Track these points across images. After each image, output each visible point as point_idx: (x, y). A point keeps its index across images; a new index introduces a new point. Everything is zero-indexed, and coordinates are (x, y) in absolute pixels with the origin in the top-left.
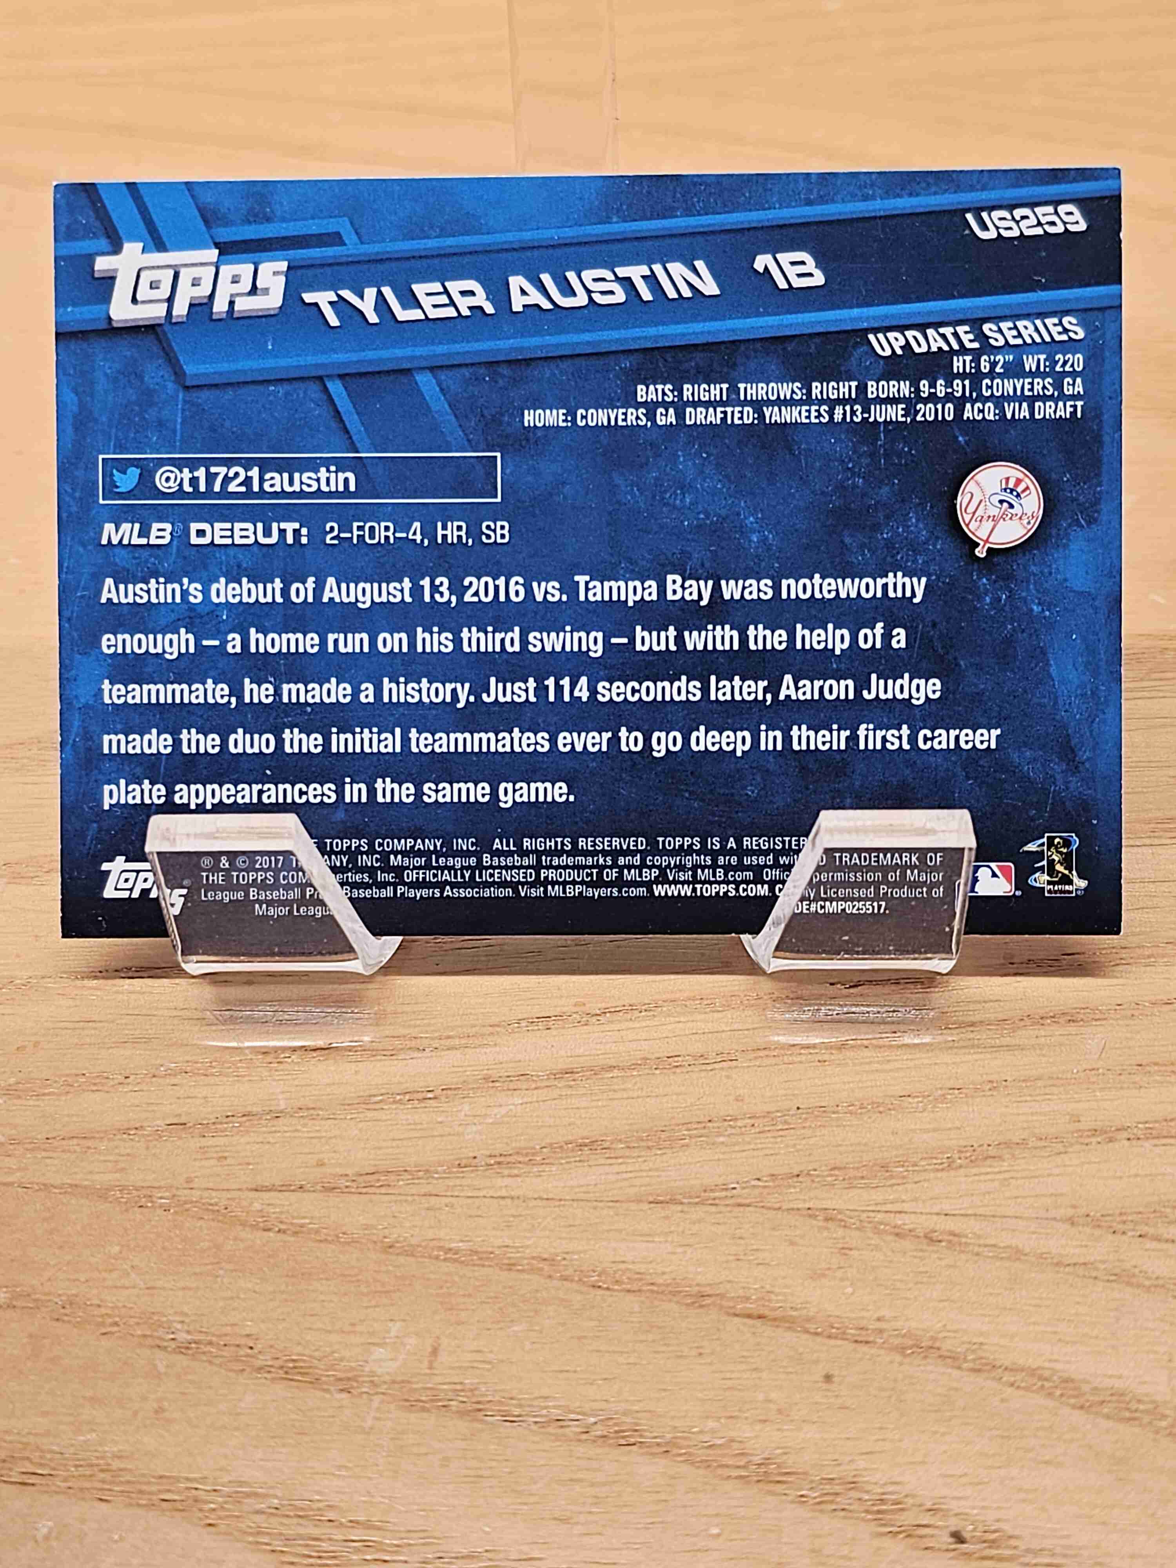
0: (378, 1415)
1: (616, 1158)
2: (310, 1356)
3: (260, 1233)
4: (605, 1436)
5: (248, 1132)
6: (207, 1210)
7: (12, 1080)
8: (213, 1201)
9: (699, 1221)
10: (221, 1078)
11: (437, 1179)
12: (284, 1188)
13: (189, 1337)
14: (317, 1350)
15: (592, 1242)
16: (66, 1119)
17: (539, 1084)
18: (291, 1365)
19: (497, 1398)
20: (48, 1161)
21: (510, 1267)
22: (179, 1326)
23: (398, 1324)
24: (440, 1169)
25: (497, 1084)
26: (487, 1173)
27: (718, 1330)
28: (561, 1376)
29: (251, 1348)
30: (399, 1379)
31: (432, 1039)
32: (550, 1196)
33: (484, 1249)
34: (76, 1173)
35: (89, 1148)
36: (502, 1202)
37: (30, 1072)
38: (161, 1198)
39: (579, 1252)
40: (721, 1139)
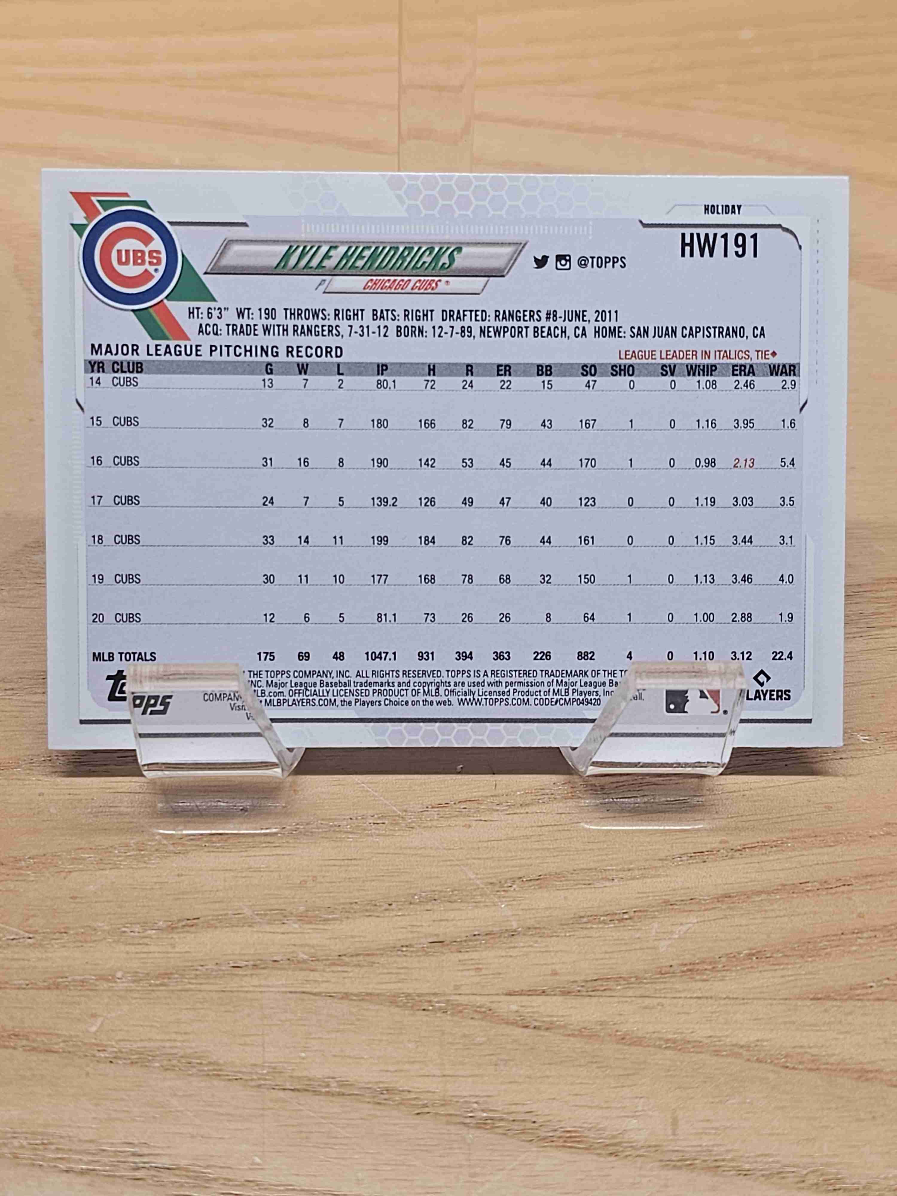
0: (643, 1172)
1: (778, 964)
2: (581, 1127)
3: (520, 1030)
4: (817, 1184)
5: (493, 947)
6: (476, 1011)
7: (302, 909)
8: (478, 1004)
9: (850, 1013)
10: (463, 904)
11: (646, 983)
12: (531, 993)
13: (485, 1115)
14: (584, 1123)
15: (775, 1032)
16: (351, 940)
17: (707, 907)
18: (568, 1135)
19: (729, 1157)
20: (345, 975)
21: (717, 1053)
22: (475, 1105)
23: (642, 1100)
24: (647, 975)
25: (676, 907)
26: (684, 978)
27: (883, 1098)
28: (773, 1138)
29: (534, 1122)
30: (653, 1143)
31: (617, 871)
32: (735, 996)
33: (695, 1039)
34: (368, 984)
35: (374, 963)
36: (700, 1001)
37: (314, 902)
38: (438, 1002)
39: (767, 1041)
40: (854, 948)
